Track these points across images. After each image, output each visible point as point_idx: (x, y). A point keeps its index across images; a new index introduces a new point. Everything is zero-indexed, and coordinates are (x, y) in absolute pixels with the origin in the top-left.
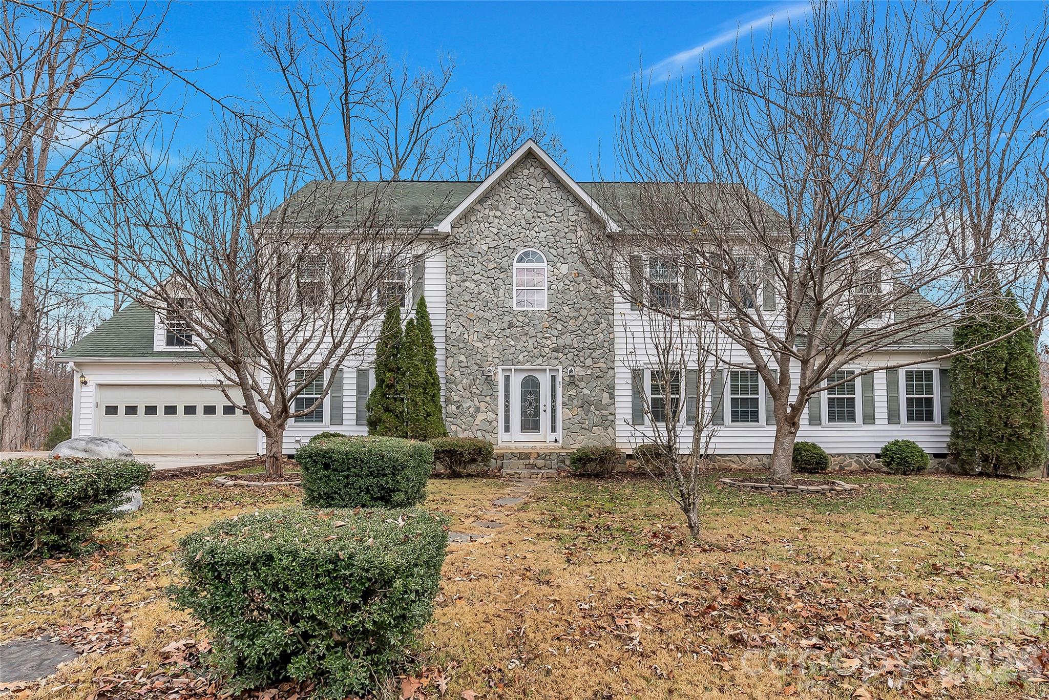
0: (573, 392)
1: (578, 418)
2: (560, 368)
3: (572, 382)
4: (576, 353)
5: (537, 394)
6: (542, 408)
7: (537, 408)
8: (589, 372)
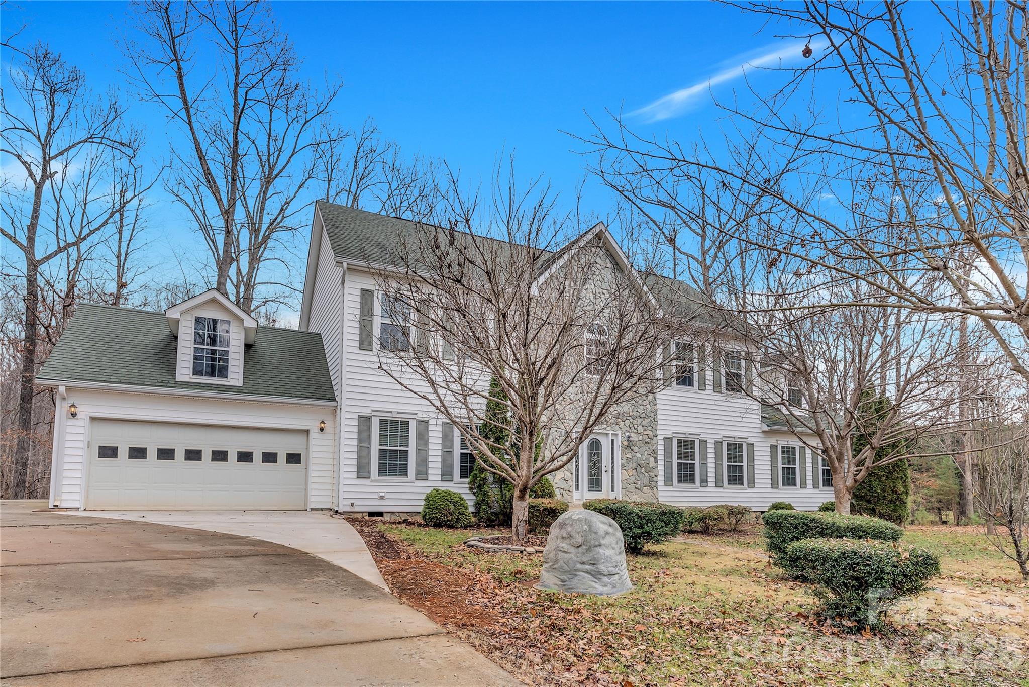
0: (629, 456)
1: (633, 479)
2: (619, 433)
3: (629, 445)
4: (631, 420)
5: (599, 455)
6: (604, 469)
7: (600, 468)
8: (640, 438)
